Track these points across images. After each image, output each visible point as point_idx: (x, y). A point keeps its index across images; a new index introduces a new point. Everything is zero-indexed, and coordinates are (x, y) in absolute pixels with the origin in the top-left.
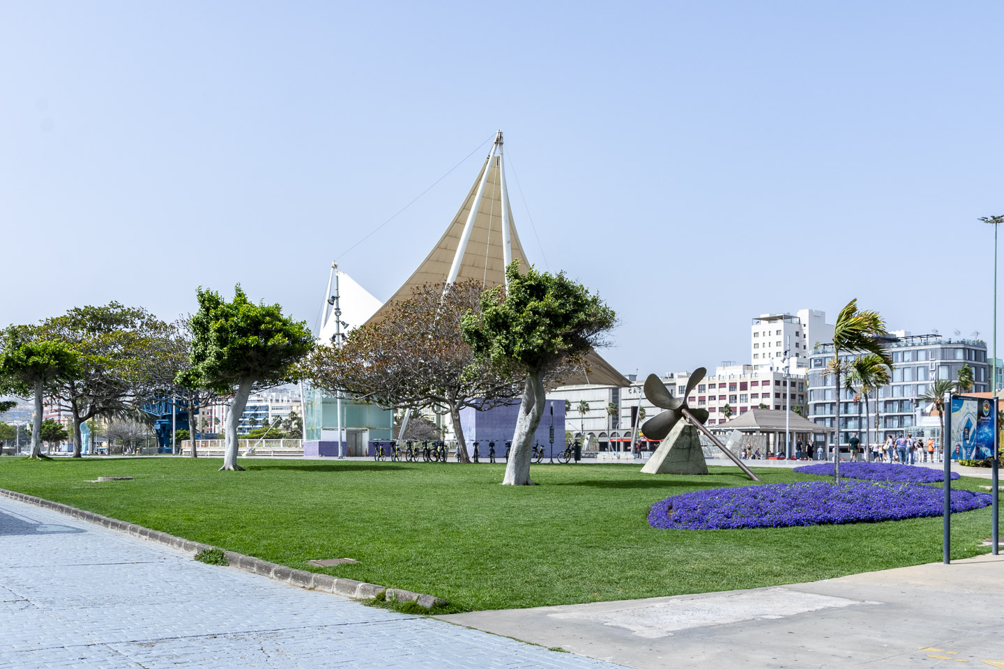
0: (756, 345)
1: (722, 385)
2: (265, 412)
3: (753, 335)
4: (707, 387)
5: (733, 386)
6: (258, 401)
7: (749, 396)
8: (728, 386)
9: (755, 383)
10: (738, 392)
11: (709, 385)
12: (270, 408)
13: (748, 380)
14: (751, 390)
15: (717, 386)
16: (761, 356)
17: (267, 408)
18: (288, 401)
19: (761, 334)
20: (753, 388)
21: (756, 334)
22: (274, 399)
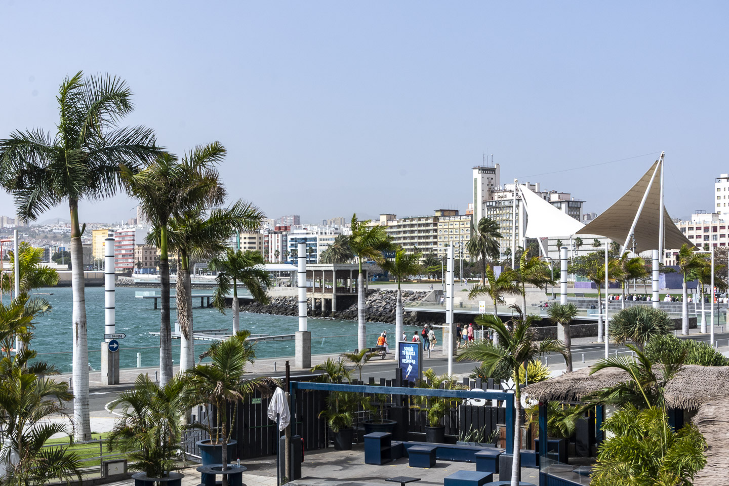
0: (719, 197)
1: (699, 228)
2: (314, 242)
3: (716, 190)
4: (687, 229)
5: (706, 229)
6: (307, 233)
7: (719, 236)
8: (703, 229)
9: (723, 227)
10: (710, 233)
11: (689, 228)
12: (318, 240)
13: (718, 224)
14: (720, 232)
15: (695, 229)
16: (722, 205)
17: (315, 239)
18: (331, 233)
19: (722, 189)
20: (721, 230)
21: (719, 189)
22: (319, 232)
